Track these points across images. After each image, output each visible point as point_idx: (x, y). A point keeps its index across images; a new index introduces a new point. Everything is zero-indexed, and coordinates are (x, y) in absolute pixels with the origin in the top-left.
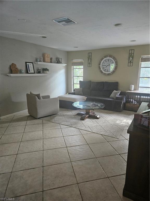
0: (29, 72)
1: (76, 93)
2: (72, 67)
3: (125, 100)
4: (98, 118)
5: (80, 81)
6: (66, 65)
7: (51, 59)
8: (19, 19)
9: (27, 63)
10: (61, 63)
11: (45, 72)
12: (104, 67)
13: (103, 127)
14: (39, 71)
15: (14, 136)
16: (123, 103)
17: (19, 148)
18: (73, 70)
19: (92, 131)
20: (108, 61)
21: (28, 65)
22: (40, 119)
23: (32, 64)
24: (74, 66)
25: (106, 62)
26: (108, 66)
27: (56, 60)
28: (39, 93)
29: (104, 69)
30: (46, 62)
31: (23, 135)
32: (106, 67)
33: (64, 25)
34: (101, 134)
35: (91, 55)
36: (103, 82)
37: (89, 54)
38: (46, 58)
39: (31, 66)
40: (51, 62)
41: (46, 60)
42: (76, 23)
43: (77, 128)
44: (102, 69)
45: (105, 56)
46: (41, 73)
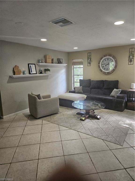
0: (31, 73)
1: (76, 92)
2: (72, 66)
3: (126, 99)
4: (98, 119)
5: (80, 80)
6: (67, 65)
7: (52, 60)
8: (16, 23)
9: (30, 65)
10: (62, 63)
11: (47, 72)
12: (104, 66)
13: (104, 129)
14: (41, 71)
15: (12, 139)
16: (124, 102)
17: (15, 155)
18: (73, 69)
19: (92, 135)
20: (108, 60)
21: (30, 66)
22: (40, 119)
23: (34, 65)
24: (74, 66)
25: (106, 61)
26: (107, 64)
27: (57, 61)
28: (39, 94)
29: (104, 68)
30: (47, 62)
31: (21, 138)
32: (106, 66)
33: (62, 26)
34: (103, 139)
35: (90, 55)
36: (103, 81)
37: (89, 54)
38: (48, 60)
39: (33, 67)
40: (52, 63)
41: (48, 61)
42: (74, 23)
43: (76, 130)
44: (101, 68)
45: (104, 55)
46: (42, 74)
